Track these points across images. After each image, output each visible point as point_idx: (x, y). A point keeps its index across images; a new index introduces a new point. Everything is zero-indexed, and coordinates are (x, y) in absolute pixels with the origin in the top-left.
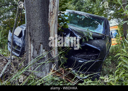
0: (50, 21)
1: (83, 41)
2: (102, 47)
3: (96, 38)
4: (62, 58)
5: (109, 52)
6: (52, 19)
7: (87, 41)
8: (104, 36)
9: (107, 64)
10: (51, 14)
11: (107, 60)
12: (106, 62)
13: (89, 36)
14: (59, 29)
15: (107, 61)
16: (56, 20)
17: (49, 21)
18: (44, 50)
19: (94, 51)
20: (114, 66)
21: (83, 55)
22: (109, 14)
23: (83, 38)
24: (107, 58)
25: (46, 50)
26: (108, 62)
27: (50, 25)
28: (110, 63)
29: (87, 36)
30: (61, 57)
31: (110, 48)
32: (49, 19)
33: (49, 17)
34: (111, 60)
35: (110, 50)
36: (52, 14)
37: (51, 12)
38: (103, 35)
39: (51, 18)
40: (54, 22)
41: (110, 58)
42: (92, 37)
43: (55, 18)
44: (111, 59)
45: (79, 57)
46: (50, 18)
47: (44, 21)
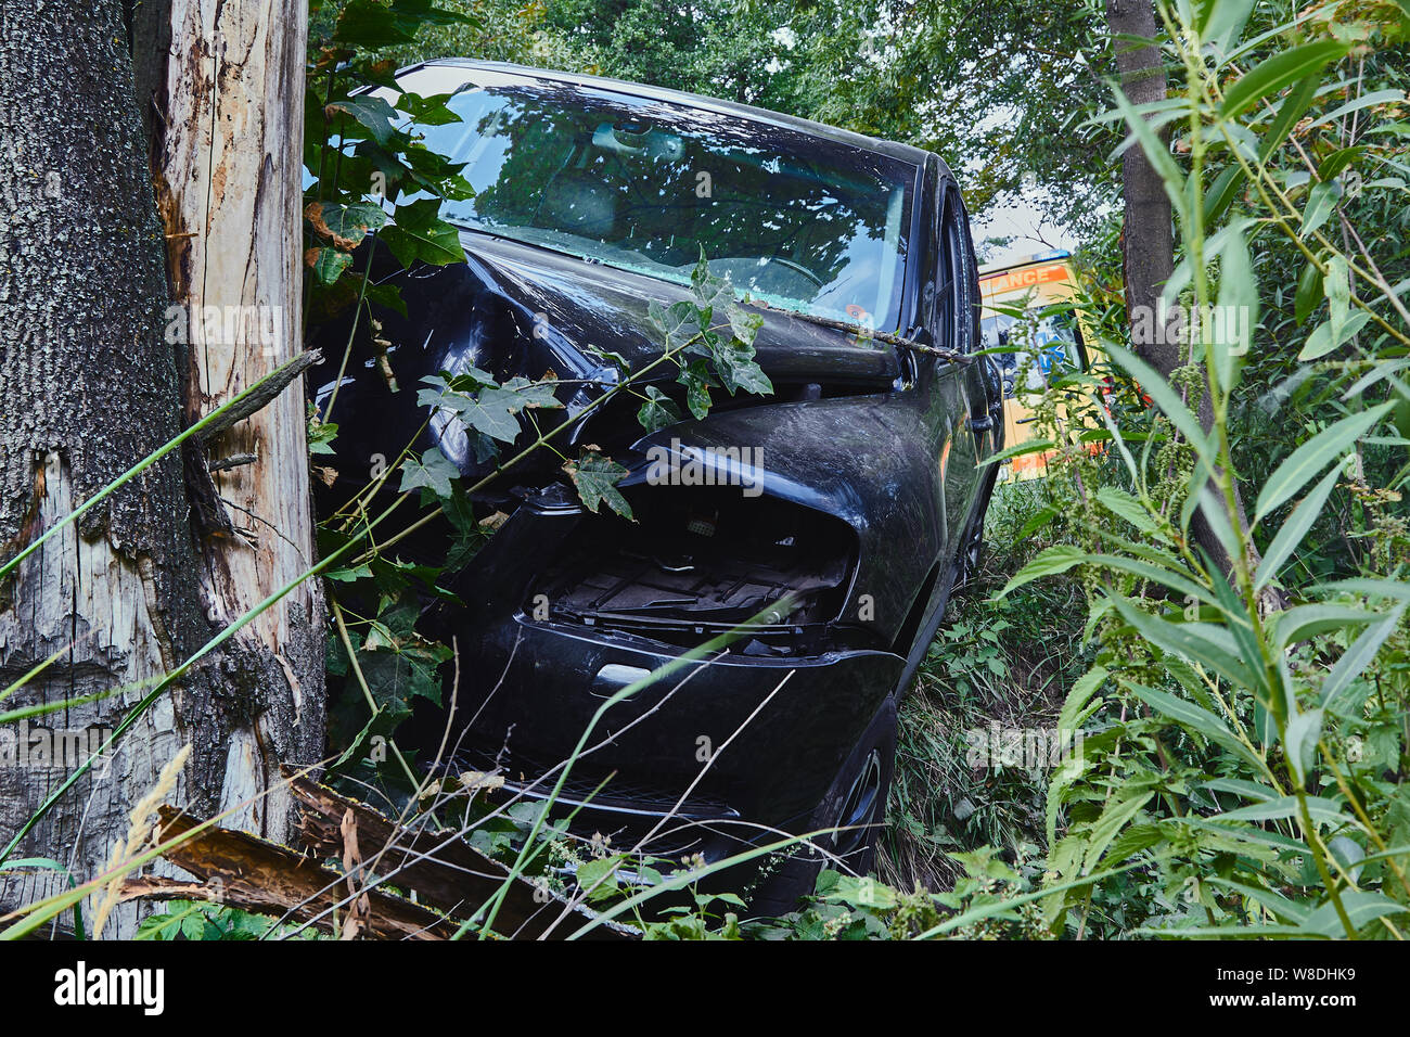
0: (190, 158)
1: (648, 412)
2: (892, 488)
3: (814, 387)
4: (374, 641)
5: (981, 546)
6: (219, 141)
7: (701, 414)
8: (913, 361)
9: (963, 689)
10: (194, 66)
11: (956, 633)
12: (955, 667)
13: (726, 355)
14: (332, 278)
15: (959, 650)
16: (273, 146)
17: (178, 163)
18: (97, 556)
19: (789, 542)
20: (1038, 704)
21: (651, 598)
22: (975, 143)
23: (647, 378)
24: (966, 614)
25: (119, 553)
26: (968, 661)
27: (193, 217)
28: (998, 667)
29: (690, 357)
30: (364, 631)
31: (996, 500)
32: (171, 134)
33: (180, 109)
34: (1004, 634)
35: (991, 521)
36: (208, 68)
37: (200, 48)
38: (904, 351)
39: (204, 122)
40: (249, 180)
41: (994, 615)
42: (754, 368)
43: (253, 117)
44: (1002, 624)
45: (602, 626)
46: (191, 125)
47: (83, 146)
